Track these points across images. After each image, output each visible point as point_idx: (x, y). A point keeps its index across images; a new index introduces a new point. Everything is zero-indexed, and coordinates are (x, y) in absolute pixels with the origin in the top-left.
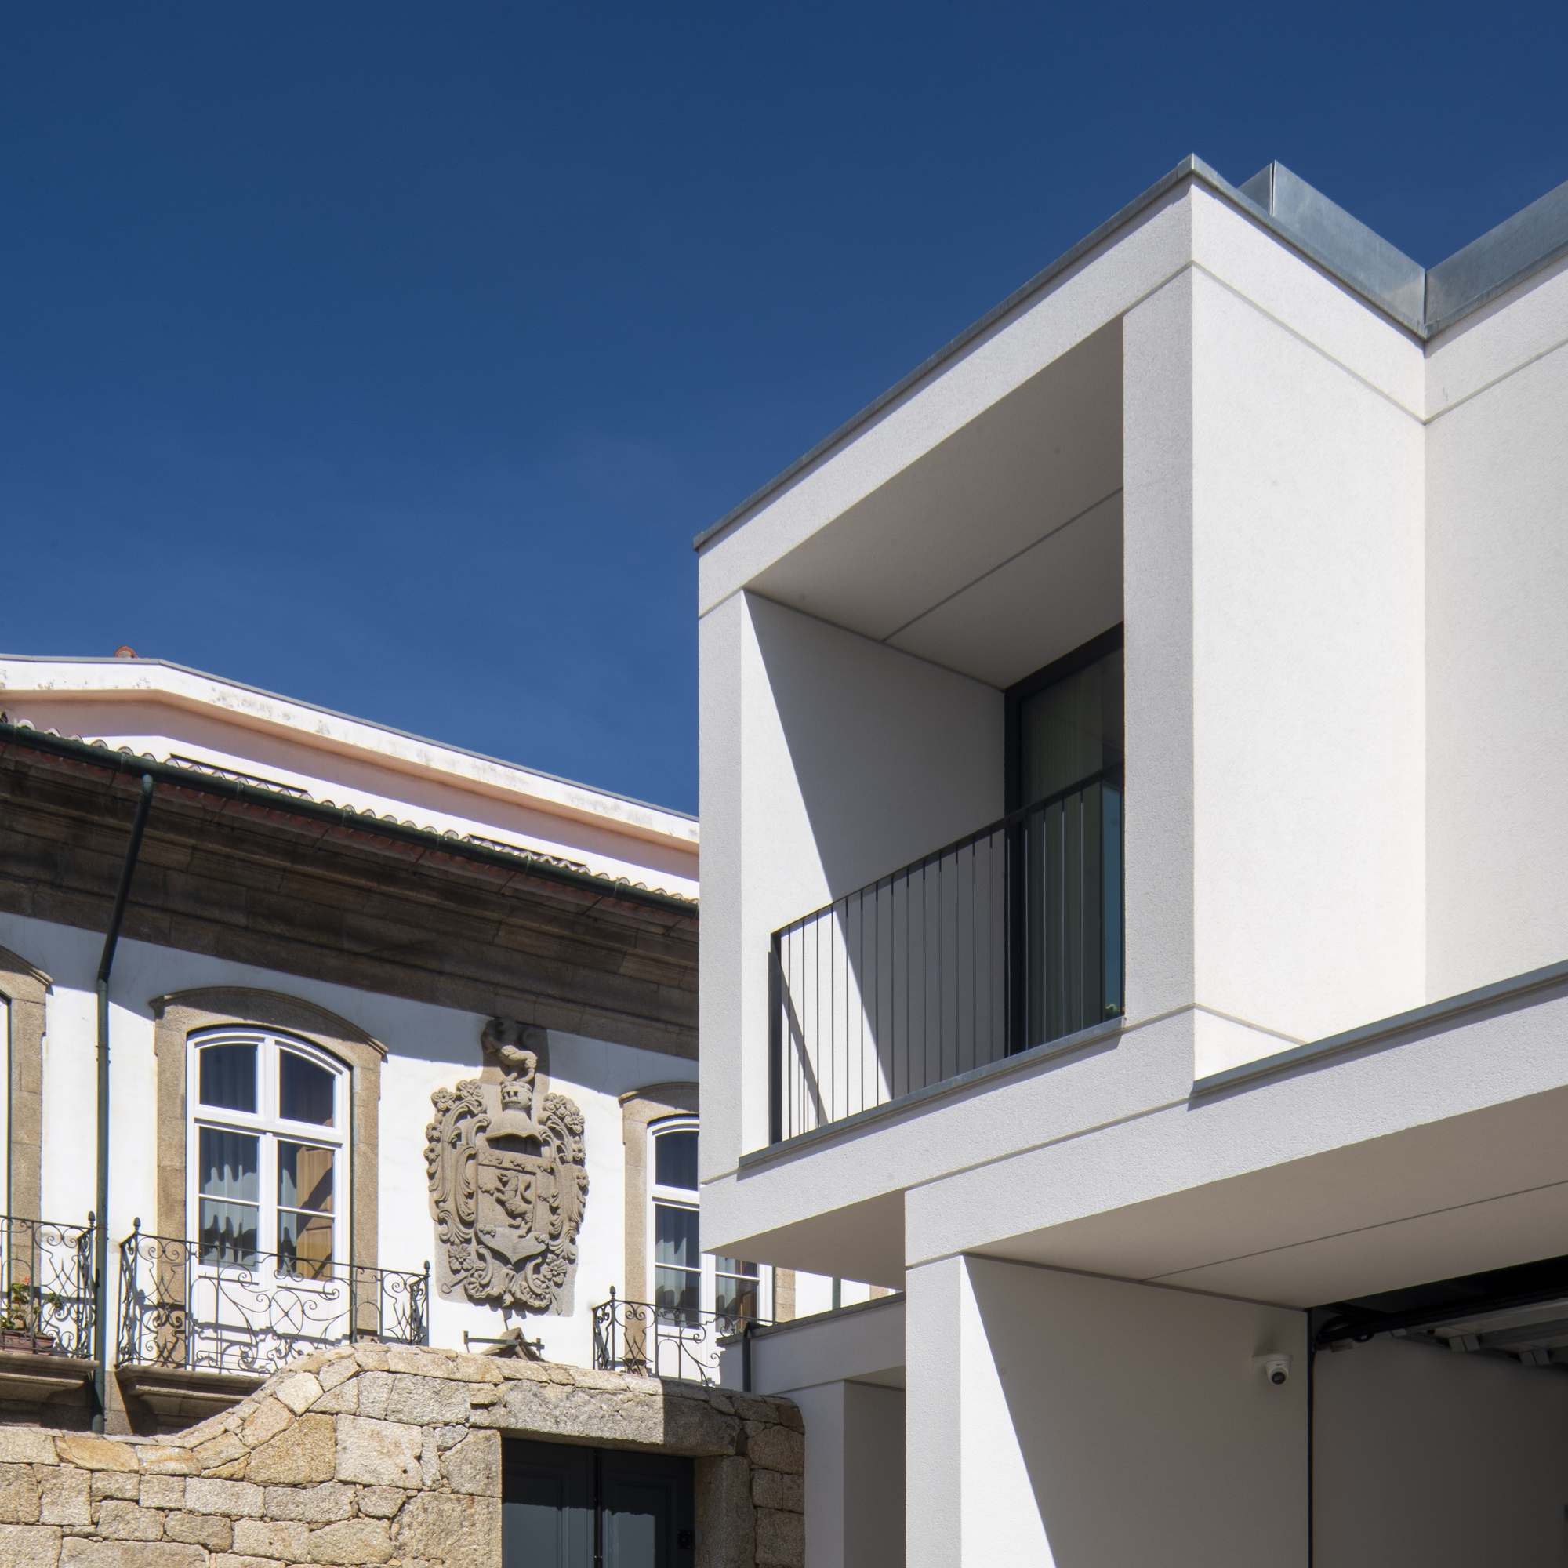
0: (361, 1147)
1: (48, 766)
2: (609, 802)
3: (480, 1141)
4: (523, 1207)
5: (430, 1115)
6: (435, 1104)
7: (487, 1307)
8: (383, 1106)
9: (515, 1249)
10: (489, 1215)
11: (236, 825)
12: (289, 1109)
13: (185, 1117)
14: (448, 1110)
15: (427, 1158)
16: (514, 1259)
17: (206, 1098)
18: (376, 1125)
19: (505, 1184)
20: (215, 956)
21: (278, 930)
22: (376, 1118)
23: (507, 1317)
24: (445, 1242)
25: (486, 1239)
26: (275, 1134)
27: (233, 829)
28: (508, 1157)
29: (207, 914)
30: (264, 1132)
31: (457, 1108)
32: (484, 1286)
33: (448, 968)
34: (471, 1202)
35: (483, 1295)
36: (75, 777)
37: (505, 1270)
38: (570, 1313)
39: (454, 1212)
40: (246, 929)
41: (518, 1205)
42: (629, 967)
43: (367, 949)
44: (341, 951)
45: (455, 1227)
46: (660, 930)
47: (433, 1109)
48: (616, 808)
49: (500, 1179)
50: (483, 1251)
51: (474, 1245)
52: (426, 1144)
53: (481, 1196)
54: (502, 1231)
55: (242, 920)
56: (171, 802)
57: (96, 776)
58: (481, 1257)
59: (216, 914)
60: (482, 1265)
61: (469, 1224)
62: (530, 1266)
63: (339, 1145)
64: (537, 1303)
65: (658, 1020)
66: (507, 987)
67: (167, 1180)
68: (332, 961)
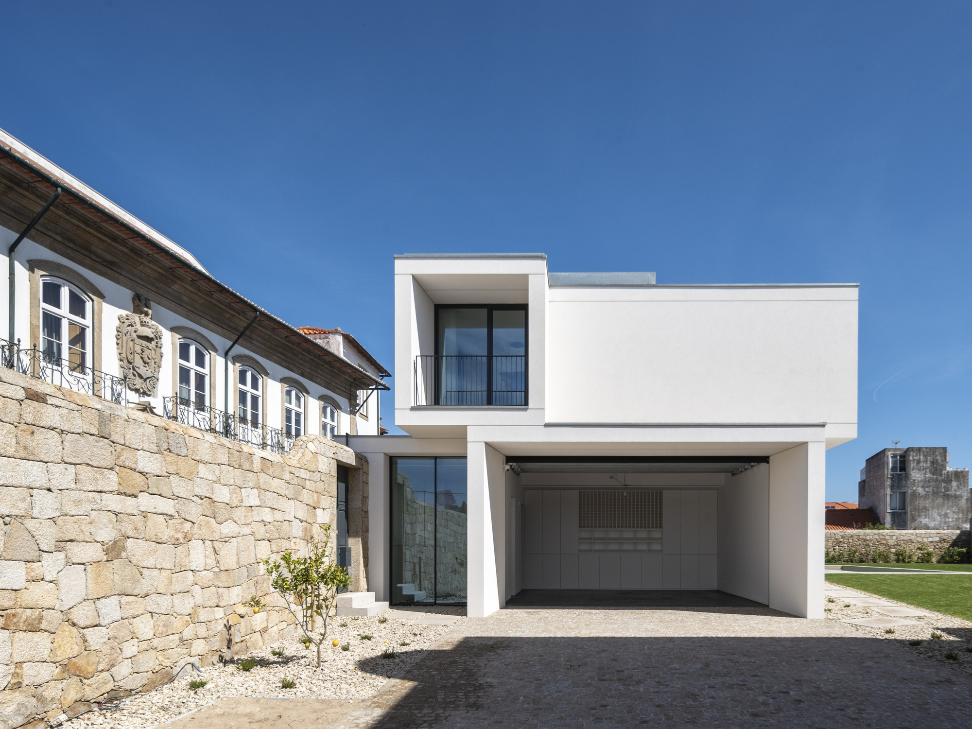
0: (96, 330)
1: (9, 167)
2: (123, 212)
3: (134, 335)
4: (148, 361)
5: (117, 323)
6: (119, 319)
7: (134, 392)
8: (103, 315)
9: (145, 374)
10: (138, 362)
11: (70, 208)
12: (73, 311)
13: (39, 306)
14: (124, 322)
15: (116, 337)
16: (145, 378)
17: (45, 301)
18: (101, 323)
19: (143, 352)
20: (50, 249)
21: (71, 246)
22: (101, 320)
23: (140, 396)
24: (122, 367)
25: (137, 369)
26: (68, 319)
27: (68, 209)
28: (144, 343)
29: (48, 234)
30: (64, 317)
31: (127, 323)
32: (135, 385)
33: (124, 273)
34: (132, 356)
35: (134, 388)
36: (18, 174)
37: (141, 381)
38: (157, 398)
39: (125, 357)
40: (60, 242)
41: (146, 359)
42: (176, 287)
43: (99, 260)
44: (91, 258)
45: (125, 364)
46: (191, 279)
47: (118, 321)
48: (125, 215)
49: (142, 350)
50: (135, 373)
51: (131, 371)
52: (116, 333)
53: (136, 354)
54: (142, 367)
55: (60, 239)
56: (50, 193)
57: (27, 177)
58: (134, 375)
59: (52, 234)
60: (134, 378)
61: (130, 363)
62: (148, 380)
63: (88, 327)
64: (149, 393)
65: (181, 306)
66: (140, 284)
67: (34, 329)
68: (88, 261)
